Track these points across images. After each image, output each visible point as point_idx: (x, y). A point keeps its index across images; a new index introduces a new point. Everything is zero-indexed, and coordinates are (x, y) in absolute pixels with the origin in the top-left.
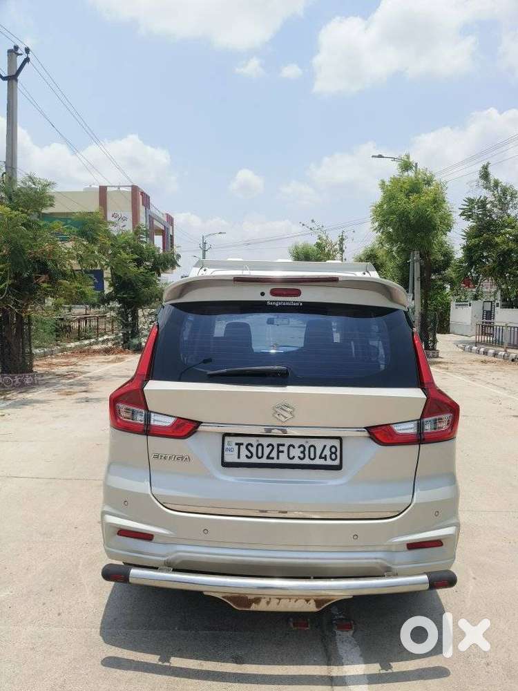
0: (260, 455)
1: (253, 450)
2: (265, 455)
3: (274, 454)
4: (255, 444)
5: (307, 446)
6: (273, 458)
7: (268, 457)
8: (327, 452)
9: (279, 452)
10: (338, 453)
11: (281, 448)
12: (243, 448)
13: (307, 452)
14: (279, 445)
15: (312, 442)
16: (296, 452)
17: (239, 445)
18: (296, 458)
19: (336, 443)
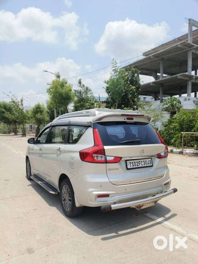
0: (135, 165)
1: (133, 164)
2: (137, 165)
3: (138, 165)
4: (134, 162)
5: (145, 161)
6: (138, 166)
7: (137, 166)
8: (149, 162)
9: (139, 164)
10: (151, 162)
11: (140, 163)
12: (131, 164)
13: (145, 163)
14: (139, 162)
15: (145, 160)
16: (143, 163)
17: (130, 163)
18: (143, 165)
19: (150, 159)
